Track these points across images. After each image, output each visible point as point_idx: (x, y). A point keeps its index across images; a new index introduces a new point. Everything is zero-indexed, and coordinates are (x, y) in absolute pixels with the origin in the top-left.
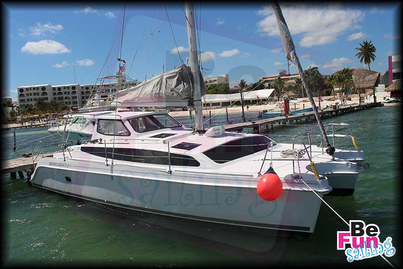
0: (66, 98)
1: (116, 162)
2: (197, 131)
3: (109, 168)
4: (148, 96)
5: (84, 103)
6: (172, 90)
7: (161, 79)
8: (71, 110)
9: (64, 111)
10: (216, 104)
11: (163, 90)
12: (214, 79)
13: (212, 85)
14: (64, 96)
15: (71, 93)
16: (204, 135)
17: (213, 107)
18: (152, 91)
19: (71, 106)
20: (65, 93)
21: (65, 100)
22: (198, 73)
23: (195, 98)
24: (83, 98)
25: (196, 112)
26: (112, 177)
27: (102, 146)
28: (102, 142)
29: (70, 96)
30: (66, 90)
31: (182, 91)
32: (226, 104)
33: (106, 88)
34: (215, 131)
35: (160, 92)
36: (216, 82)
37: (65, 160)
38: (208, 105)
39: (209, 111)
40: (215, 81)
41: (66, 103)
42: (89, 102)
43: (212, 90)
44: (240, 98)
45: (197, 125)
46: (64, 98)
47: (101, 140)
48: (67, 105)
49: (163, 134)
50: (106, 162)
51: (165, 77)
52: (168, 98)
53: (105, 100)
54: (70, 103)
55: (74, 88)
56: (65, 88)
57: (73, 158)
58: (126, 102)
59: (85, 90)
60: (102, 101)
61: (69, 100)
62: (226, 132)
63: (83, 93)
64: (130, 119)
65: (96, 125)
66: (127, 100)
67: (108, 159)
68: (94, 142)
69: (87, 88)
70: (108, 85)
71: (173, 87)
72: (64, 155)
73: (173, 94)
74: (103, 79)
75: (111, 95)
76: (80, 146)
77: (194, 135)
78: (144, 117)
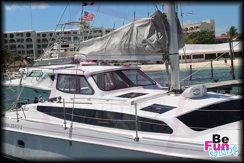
0: (19, 46)
1: (76, 125)
2: (173, 91)
3: (68, 131)
4: (117, 48)
5: (40, 53)
6: (144, 42)
7: (132, 29)
8: (25, 61)
9: (16, 62)
10: (198, 57)
11: (134, 42)
12: (197, 25)
13: (193, 33)
14: (18, 44)
15: (25, 40)
16: (181, 95)
17: (195, 60)
18: (121, 42)
19: (24, 56)
20: (18, 41)
21: (18, 49)
22: (175, 21)
23: (171, 51)
24: (39, 46)
25: (172, 68)
26: (71, 142)
27: (61, 105)
28: (61, 101)
29: (24, 44)
30: (19, 37)
31: (155, 43)
32: (211, 57)
33: (67, 36)
34: (194, 91)
35: (131, 43)
36: (199, 30)
37: (18, 121)
38: (188, 57)
39: (189, 64)
40: (197, 27)
41: (20, 52)
42: (47, 52)
43: (193, 40)
44: (229, 49)
45: (173, 83)
46: (17, 46)
47: (60, 98)
48: (20, 55)
49: (132, 93)
50: (64, 125)
51: (136, 25)
52: (139, 51)
53: (66, 50)
54: (23, 52)
55: (28, 34)
56: (18, 34)
57: (27, 119)
58: (92, 54)
59: (41, 38)
60: (61, 51)
61: (22, 49)
62: (208, 93)
63: (39, 41)
64: (95, 75)
65: (55, 81)
66: (92, 52)
67: (66, 121)
68: (52, 100)
69: (44, 35)
70: (69, 33)
71: (145, 37)
72: (17, 114)
73: (145, 46)
74: (64, 26)
75: (73, 45)
76: (36, 105)
77: (169, 95)
78: (112, 72)
